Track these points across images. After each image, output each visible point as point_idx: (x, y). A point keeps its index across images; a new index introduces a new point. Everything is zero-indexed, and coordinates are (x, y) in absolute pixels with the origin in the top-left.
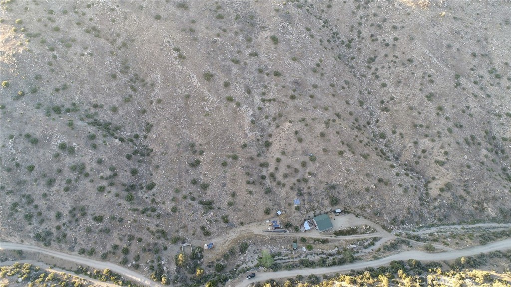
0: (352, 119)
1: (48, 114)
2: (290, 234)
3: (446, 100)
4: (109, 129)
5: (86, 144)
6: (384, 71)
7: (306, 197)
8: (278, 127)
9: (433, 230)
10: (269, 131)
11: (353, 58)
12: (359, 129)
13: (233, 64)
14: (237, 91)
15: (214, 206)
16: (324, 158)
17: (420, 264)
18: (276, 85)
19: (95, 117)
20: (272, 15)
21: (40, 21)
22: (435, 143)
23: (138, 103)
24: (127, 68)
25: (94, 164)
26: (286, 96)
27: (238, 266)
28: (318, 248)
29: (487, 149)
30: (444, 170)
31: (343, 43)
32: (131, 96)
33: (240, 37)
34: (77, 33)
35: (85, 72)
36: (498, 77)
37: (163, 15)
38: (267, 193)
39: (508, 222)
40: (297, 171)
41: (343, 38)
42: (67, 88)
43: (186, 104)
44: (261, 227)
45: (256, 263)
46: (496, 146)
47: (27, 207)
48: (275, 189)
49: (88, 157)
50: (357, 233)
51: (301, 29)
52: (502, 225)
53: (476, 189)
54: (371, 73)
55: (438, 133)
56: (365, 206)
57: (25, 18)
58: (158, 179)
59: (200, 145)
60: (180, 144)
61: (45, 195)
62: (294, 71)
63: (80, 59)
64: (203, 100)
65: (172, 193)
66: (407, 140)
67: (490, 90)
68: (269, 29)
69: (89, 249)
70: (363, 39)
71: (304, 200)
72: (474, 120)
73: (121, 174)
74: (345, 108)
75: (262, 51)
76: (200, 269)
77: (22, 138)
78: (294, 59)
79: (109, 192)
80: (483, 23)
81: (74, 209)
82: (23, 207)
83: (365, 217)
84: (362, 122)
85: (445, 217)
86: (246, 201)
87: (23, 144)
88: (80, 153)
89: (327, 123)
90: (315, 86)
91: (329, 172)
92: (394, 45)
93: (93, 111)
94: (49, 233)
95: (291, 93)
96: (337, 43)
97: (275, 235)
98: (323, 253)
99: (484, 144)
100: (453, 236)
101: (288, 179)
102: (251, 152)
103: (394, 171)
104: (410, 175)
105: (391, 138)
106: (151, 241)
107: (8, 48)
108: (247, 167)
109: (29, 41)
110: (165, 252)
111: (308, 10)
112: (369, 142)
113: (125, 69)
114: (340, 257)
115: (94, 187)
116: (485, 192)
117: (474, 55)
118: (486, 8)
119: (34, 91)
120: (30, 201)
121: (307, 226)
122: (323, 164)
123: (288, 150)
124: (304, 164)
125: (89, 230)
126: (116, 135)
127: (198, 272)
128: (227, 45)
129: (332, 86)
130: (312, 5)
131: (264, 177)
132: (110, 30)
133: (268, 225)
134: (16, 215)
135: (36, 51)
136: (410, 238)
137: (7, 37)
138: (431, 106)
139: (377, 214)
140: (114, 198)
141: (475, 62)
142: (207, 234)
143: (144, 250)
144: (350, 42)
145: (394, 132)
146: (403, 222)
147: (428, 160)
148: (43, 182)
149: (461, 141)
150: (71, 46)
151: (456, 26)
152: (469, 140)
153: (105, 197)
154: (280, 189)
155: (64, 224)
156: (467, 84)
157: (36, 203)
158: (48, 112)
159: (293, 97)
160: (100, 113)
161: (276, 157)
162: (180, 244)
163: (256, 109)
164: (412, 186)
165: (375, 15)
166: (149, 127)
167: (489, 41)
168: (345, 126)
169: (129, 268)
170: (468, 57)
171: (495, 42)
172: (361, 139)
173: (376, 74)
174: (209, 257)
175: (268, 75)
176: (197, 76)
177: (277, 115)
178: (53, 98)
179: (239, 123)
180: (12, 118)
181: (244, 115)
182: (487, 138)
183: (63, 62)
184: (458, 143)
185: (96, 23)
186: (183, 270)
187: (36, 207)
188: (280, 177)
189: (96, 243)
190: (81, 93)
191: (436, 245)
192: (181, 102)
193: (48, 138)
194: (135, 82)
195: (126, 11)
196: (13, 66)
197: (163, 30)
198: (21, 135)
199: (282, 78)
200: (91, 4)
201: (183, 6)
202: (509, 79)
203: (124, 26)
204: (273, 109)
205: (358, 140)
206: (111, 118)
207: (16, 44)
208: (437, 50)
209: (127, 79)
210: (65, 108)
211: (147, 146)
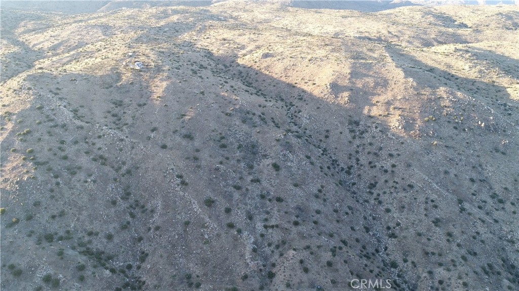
0: (359, 246)
1: (39, 242)
3: (453, 225)
4: (101, 259)
5: (74, 277)
6: (386, 197)
8: (281, 255)
10: (273, 260)
11: (354, 184)
12: (368, 257)
13: (235, 190)
14: (238, 218)
18: (279, 211)
19: (88, 246)
20: (273, 144)
21: (50, 150)
22: (451, 273)
23: (135, 230)
24: (129, 194)
26: (289, 222)
29: (509, 279)
31: (343, 169)
32: (128, 223)
33: (242, 164)
34: (84, 161)
35: (85, 198)
36: (501, 201)
37: (169, 144)
41: (342, 165)
42: (64, 214)
43: (185, 231)
51: (301, 156)
54: (373, 199)
55: (453, 261)
57: (36, 147)
59: (198, 276)
60: (175, 276)
62: (296, 197)
63: (82, 186)
64: (203, 226)
66: (420, 270)
67: (497, 215)
68: (271, 157)
70: (361, 165)
72: (487, 247)
74: (351, 235)
75: (264, 177)
77: (5, 270)
78: (296, 185)
80: (474, 151)
84: (371, 250)
88: (65, 287)
89: (333, 251)
90: (318, 212)
92: (393, 172)
93: (87, 239)
95: (294, 218)
96: (337, 170)
99: (504, 274)
102: (252, 285)
105: (404, 267)
107: (13, 176)
109: (36, 169)
111: (307, 140)
112: (380, 272)
113: (126, 196)
117: (472, 180)
118: (474, 138)
119: (29, 218)
123: (293, 282)
126: (107, 265)
128: (229, 172)
129: (336, 211)
130: (310, 136)
132: (116, 158)
135: (40, 178)
137: (14, 165)
138: (439, 233)
141: (475, 187)
144: (349, 168)
149: (479, 270)
150: (76, 173)
151: (450, 153)
152: (487, 269)
156: (472, 209)
158: (38, 241)
159: (296, 224)
160: (94, 240)
163: (258, 236)
165: (371, 144)
166: (144, 257)
167: (484, 167)
168: (353, 254)
170: (467, 183)
171: (490, 169)
172: (372, 269)
173: (378, 199)
175: (270, 200)
176: (199, 202)
177: (280, 242)
178: (48, 225)
179: (240, 252)
181: (245, 243)
182: (506, 266)
183: (65, 189)
184: (476, 273)
185: (104, 152)
190: (78, 219)
192: (180, 228)
193: (33, 269)
194: (135, 209)
195: (134, 141)
196: (14, 192)
197: (168, 158)
198: (4, 266)
199: (283, 203)
200: (102, 135)
201: (189, 137)
202: (513, 204)
203: (131, 154)
204: (275, 236)
205: (368, 270)
206: (105, 247)
207: (23, 171)
208: (436, 176)
209: (127, 205)
210: (58, 236)
211: (140, 278)
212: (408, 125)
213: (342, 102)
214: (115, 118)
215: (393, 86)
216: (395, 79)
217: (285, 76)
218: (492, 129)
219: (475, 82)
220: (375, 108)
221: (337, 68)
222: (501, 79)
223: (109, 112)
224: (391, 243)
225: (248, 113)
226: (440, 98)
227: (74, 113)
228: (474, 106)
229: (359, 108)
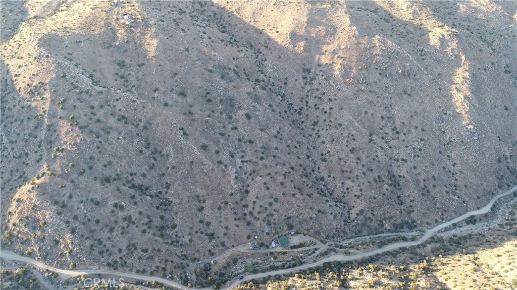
0: (302, 169)
1: (103, 184)
2: (263, 250)
3: (363, 152)
4: (142, 190)
5: (130, 203)
6: (324, 131)
7: (273, 226)
8: (253, 179)
9: (351, 241)
10: (248, 183)
11: (303, 122)
12: (306, 176)
13: (221, 136)
14: (224, 156)
15: (215, 236)
16: (283, 199)
17: (340, 263)
18: (251, 150)
19: (132, 182)
20: (245, 97)
21: (86, 115)
22: (354, 183)
23: (159, 169)
24: (149, 144)
25: (137, 215)
26: (257, 157)
27: (233, 272)
28: (280, 258)
29: (388, 184)
30: (359, 201)
31: (296, 110)
32: (153, 164)
33: (224, 116)
34: (112, 122)
35: (122, 151)
36: (398, 133)
37: (169, 102)
38: (248, 225)
39: (398, 232)
40: (266, 209)
41: (296, 107)
42: (111, 163)
43: (191, 168)
44: (245, 247)
45: (243, 270)
46: (395, 181)
47: (99, 247)
48: (253, 222)
49: (132, 211)
50: (304, 246)
51: (266, 106)
52: (395, 234)
53: (379, 213)
54: (314, 134)
55: (357, 176)
56: (309, 228)
57: (74, 113)
58: (178, 221)
59: (203, 196)
60: (190, 196)
61: (109, 238)
62: (262, 138)
63: (117, 142)
64: (202, 164)
65: (188, 230)
66: (337, 182)
67: (392, 143)
68: (244, 108)
69: (142, 270)
70: (309, 107)
71: (271, 228)
72: (381, 164)
73: (154, 220)
74: (297, 162)
75: (239, 125)
76: (211, 277)
77: (89, 202)
78: (262, 130)
79: (149, 233)
80: (389, 93)
81: (129, 246)
82: (96, 247)
83: (310, 236)
84: (309, 170)
85: (359, 232)
86: (235, 232)
87: (90, 206)
88: (127, 209)
89: (285, 176)
90: (276, 148)
91: (287, 208)
92: (330, 113)
93: (130, 178)
94: (116, 262)
95: (260, 155)
96: (292, 111)
97: (254, 251)
98: (284, 261)
99: (386, 181)
100: (363, 244)
101: (261, 215)
102: (236, 198)
103: (328, 204)
104: (339, 206)
105: (328, 180)
106: (179, 262)
107: (68, 139)
108: (234, 208)
109: (82, 132)
110: (188, 268)
111: (270, 89)
112: (313, 185)
113: (148, 145)
114: (293, 262)
115: (139, 230)
116: (384, 214)
117: (382, 118)
118: (392, 82)
119: (91, 168)
120: (100, 243)
121: (273, 245)
122: (283, 203)
123: (260, 196)
124: (271, 204)
125: (140, 258)
126: (148, 193)
127: (209, 278)
128: (215, 122)
130: (273, 83)
131: (245, 215)
132: (134, 117)
133: (249, 246)
134: (94, 252)
135: (88, 139)
136: (336, 247)
137: (66, 130)
138: (353, 156)
139: (318, 233)
140: (153, 236)
141: (383, 123)
142: (212, 254)
143: (175, 268)
144: (301, 110)
145: (329, 176)
146: (333, 237)
147: (350, 195)
148: (107, 230)
149: (371, 180)
150: (110, 132)
152: (377, 179)
153: (148, 236)
154: (256, 221)
155: (124, 256)
156: (377, 139)
157: (104, 243)
158: (103, 183)
159: (262, 158)
160: (135, 179)
161: (253, 200)
162: (196, 262)
163: (238, 168)
164: (339, 213)
165: (317, 90)
166: (168, 186)
167: (393, 107)
168: (297, 176)
169: (167, 279)
170: (378, 120)
171: (397, 108)
172: (308, 184)
173: (318, 134)
174: (215, 269)
175: (245, 142)
176: (197, 148)
177: (252, 171)
178: (104, 172)
179: (227, 179)
180: (79, 188)
181: (230, 173)
182: (389, 176)
183: (106, 145)
184: (369, 182)
185: (123, 112)
186: (200, 277)
187: (105, 246)
188: (255, 213)
189: (145, 266)
190: (121, 165)
191: (351, 251)
192: (188, 166)
193: (105, 200)
194: (155, 154)
195: (143, 101)
196: (74, 151)
197: (171, 114)
198: (87, 200)
199: (254, 144)
200: (118, 98)
201: (183, 94)
202: (405, 134)
203: (143, 113)
204: (249, 168)
205: (305, 185)
206: (143, 182)
207: (73, 135)
208: (358, 116)
209: (150, 152)
210: (112, 178)
211: (168, 198)
212: (346, 73)
213: (299, 51)
214: (123, 79)
215: (340, 34)
216: (342, 28)
217: (254, 21)
218: (406, 74)
219: (407, 24)
220: (323, 56)
221: (297, 16)
222: (428, 21)
223: (117, 74)
224: (322, 165)
225: (225, 68)
226: (374, 47)
227: (92, 79)
228: (398, 53)
229: (312, 57)
